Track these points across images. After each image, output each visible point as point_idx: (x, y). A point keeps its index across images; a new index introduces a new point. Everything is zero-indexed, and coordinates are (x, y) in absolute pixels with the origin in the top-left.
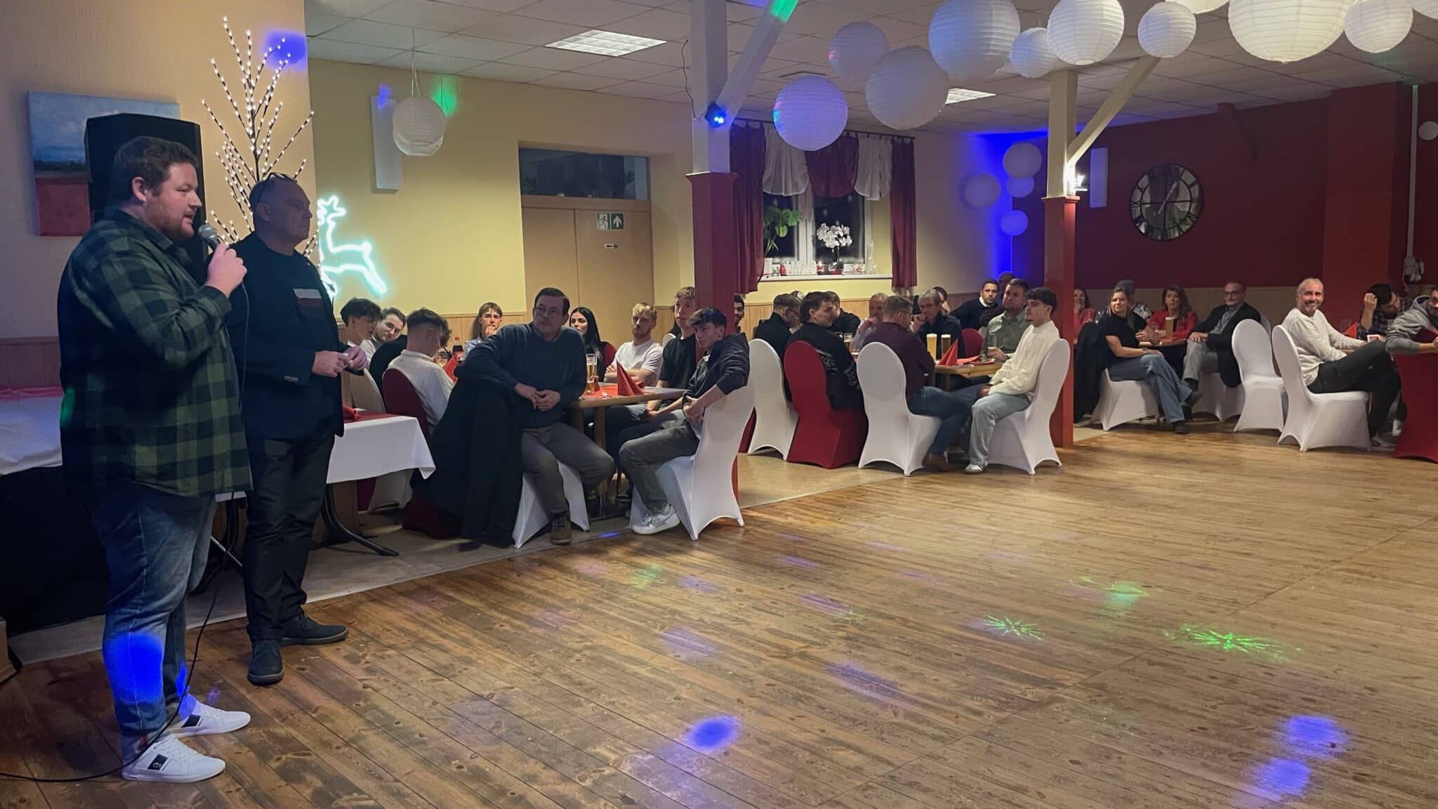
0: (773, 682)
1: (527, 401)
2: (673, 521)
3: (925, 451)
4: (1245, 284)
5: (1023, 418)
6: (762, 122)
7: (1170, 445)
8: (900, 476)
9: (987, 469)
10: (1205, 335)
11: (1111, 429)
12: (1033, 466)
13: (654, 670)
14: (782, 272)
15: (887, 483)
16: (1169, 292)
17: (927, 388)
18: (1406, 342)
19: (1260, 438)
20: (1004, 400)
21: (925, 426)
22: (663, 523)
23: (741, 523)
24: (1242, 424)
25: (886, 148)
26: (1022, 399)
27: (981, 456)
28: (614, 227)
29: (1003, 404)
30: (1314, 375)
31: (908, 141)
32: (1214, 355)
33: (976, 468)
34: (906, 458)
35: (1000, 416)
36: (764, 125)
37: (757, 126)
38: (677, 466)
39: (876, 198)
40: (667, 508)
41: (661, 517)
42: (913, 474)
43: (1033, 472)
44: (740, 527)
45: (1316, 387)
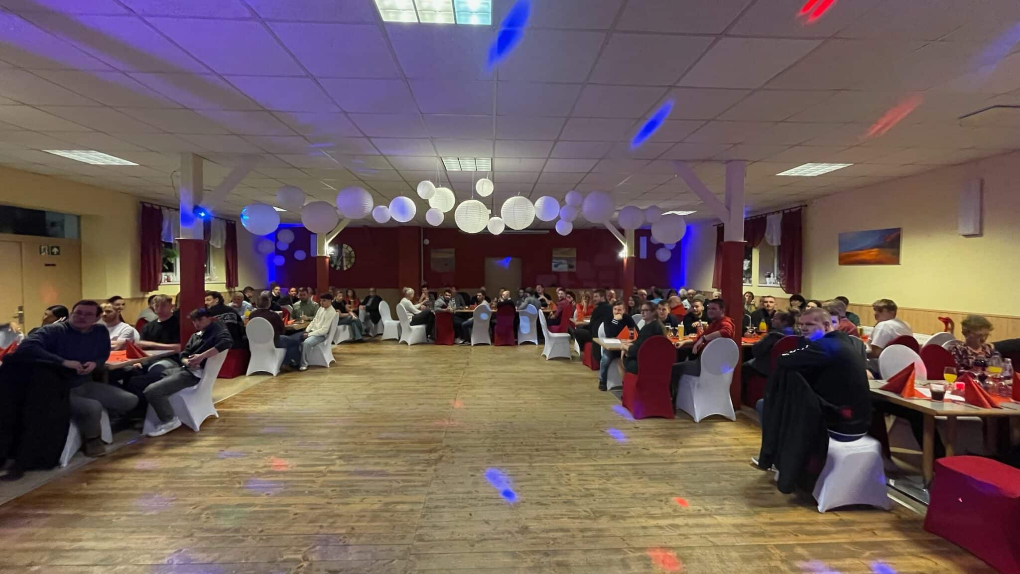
0: (334, 488)
1: (73, 371)
2: (176, 423)
3: (280, 365)
4: (376, 287)
5: (323, 345)
6: (160, 206)
7: (359, 348)
8: (271, 377)
9: (309, 367)
10: (365, 306)
11: (338, 344)
12: (328, 363)
13: (263, 506)
14: (168, 280)
15: (266, 382)
16: (350, 291)
17: (281, 336)
18: (440, 309)
19: (391, 342)
20: (316, 339)
21: (280, 352)
22: (172, 426)
23: (217, 416)
24: (384, 337)
25: (223, 225)
26: (322, 338)
27: (306, 362)
28: (53, 254)
29: (316, 341)
30: (411, 320)
31: (233, 223)
32: (369, 314)
33: (304, 368)
34: (274, 369)
35: (315, 345)
36: (162, 208)
37: (158, 208)
38: (184, 394)
39: (219, 247)
40: (174, 418)
41: (170, 424)
42: (278, 375)
43: (329, 366)
44: (217, 418)
45: (412, 324)
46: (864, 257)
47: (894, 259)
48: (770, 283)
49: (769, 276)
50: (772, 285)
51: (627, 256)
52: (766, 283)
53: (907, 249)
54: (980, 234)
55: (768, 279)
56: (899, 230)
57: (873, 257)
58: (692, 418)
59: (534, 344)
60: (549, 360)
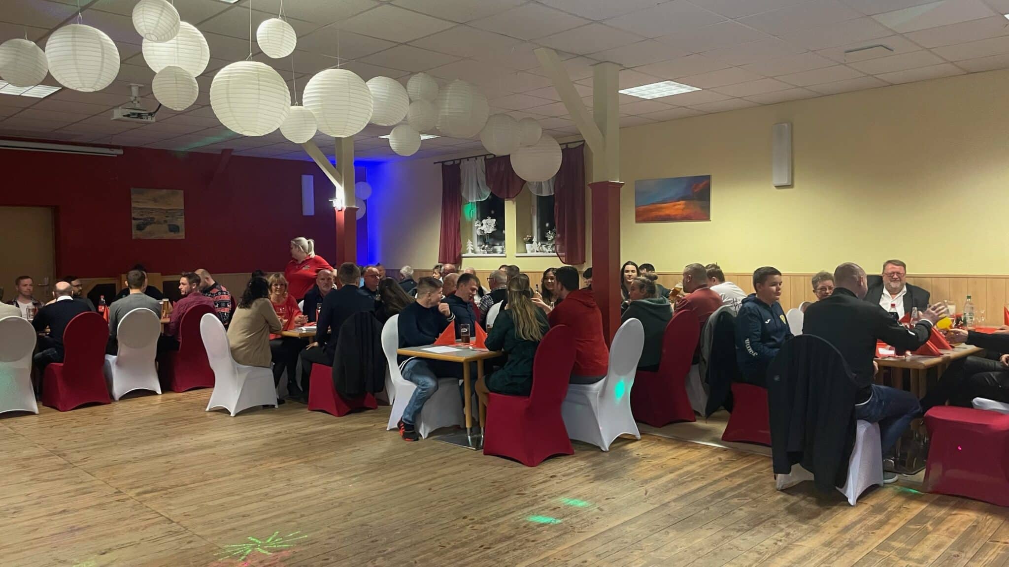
46: (668, 212)
47: (704, 215)
48: (532, 251)
49: (531, 242)
50: (535, 254)
51: (345, 207)
52: (526, 253)
53: (718, 201)
54: (790, 186)
55: (528, 245)
56: (708, 177)
57: (680, 212)
58: (597, 449)
59: (154, 393)
60: (237, 415)
